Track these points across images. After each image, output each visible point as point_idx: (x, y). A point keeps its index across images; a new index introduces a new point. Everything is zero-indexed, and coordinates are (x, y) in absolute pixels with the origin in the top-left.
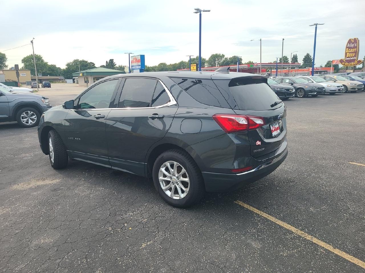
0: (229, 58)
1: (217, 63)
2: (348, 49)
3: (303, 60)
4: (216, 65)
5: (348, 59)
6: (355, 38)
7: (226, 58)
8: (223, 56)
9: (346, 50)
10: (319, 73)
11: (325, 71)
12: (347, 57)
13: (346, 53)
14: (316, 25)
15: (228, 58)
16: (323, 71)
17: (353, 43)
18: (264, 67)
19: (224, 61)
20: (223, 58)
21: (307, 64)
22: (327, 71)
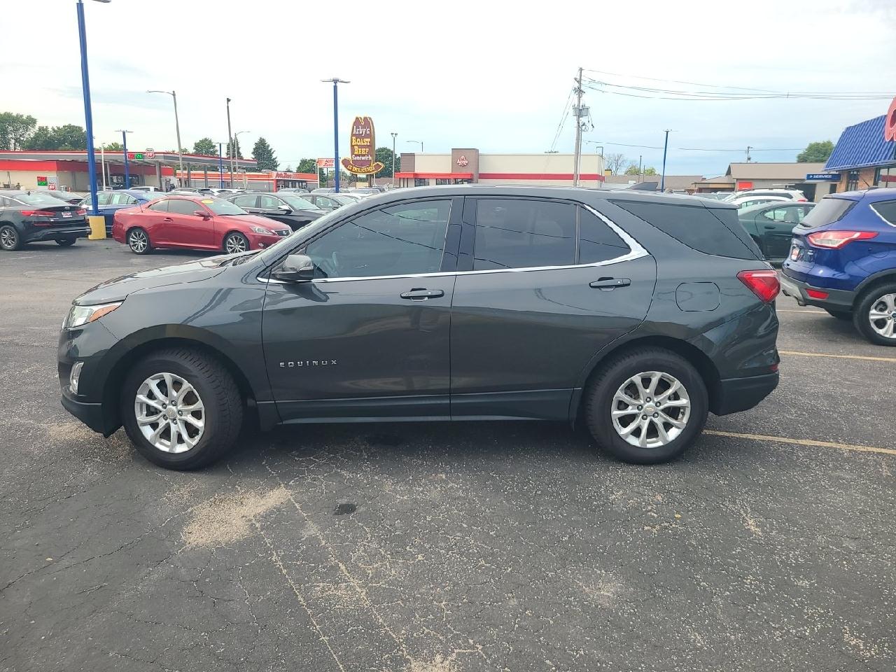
0: (54, 130)
1: (13, 141)
2: (354, 138)
3: (253, 153)
4: (12, 146)
5: (358, 158)
6: (365, 116)
7: (41, 129)
8: (31, 121)
9: (352, 139)
10: (290, 185)
11: (302, 182)
12: (356, 155)
13: (352, 146)
14: (336, 81)
15: (50, 129)
16: (299, 182)
17: (363, 127)
18: (171, 163)
19: (37, 136)
20: (33, 127)
21: (262, 163)
22: (305, 181)
